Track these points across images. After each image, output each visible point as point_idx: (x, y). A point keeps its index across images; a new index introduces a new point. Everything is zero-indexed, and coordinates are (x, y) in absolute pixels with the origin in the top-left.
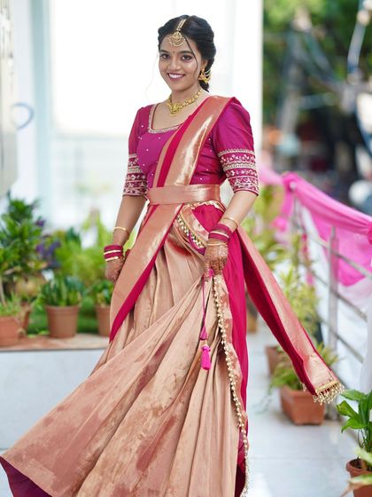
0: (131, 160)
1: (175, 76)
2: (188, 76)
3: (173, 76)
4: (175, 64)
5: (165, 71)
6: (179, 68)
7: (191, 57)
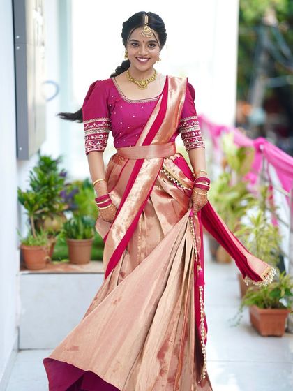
4: (145, 50)
7: (155, 45)
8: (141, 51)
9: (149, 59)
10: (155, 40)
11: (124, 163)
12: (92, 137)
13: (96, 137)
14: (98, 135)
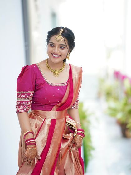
0: (18, 94)
1: (56, 56)
2: (62, 56)
3: (55, 56)
4: (57, 50)
5: (51, 52)
6: (58, 52)
7: (64, 48)
8: (55, 50)
9: (60, 56)
10: (65, 44)
11: (43, 120)
12: (24, 103)
13: (27, 103)
14: (28, 102)
